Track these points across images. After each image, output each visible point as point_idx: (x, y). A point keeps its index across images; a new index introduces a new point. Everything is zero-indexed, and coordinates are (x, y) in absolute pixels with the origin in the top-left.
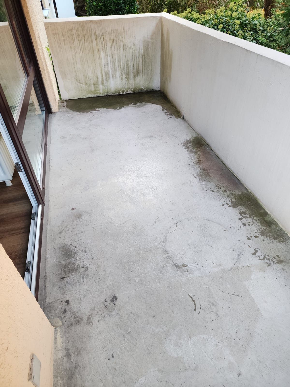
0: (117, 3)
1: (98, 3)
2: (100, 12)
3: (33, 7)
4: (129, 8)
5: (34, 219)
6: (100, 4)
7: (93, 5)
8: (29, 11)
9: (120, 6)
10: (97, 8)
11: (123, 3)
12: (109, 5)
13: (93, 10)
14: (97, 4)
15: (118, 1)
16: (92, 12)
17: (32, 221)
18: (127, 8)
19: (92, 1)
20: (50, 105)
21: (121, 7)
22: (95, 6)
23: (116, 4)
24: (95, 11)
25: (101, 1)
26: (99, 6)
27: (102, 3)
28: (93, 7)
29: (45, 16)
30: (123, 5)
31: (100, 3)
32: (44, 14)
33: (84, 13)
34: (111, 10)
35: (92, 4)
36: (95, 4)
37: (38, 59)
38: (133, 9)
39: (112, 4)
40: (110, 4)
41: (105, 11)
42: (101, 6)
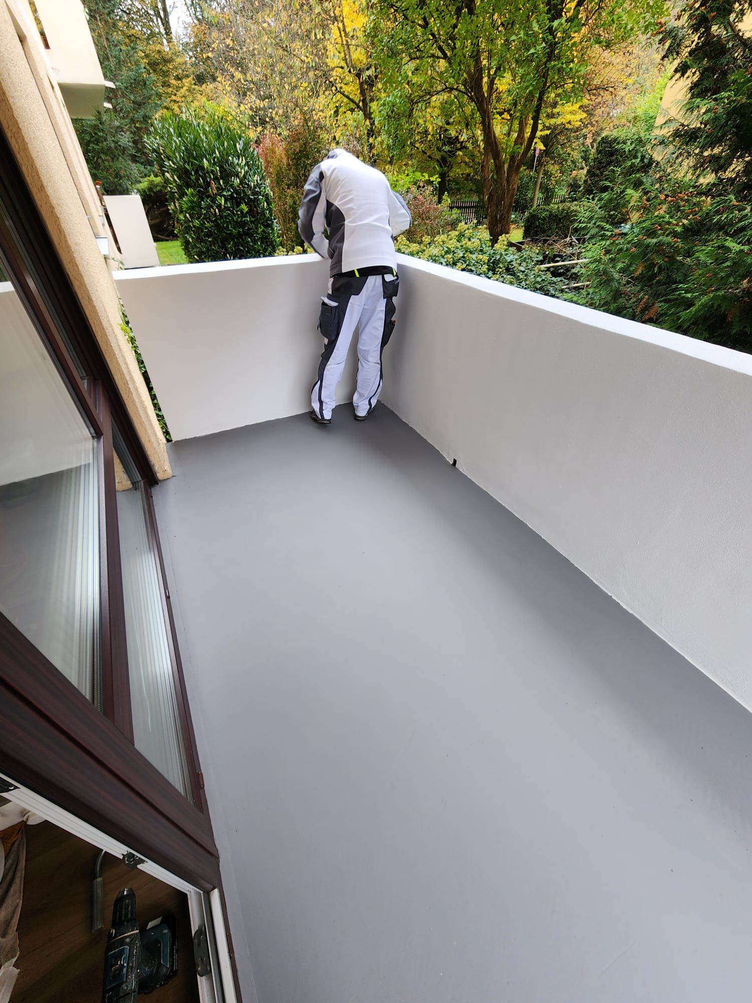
0: (241, 222)
1: (204, 222)
2: (210, 239)
3: (81, 242)
4: (263, 231)
5: (207, 973)
6: (207, 225)
7: (194, 226)
8: (76, 259)
9: (247, 228)
10: (202, 231)
11: (252, 222)
12: (225, 225)
13: (194, 234)
14: (201, 224)
15: (242, 219)
16: (193, 238)
17: (203, 983)
18: (260, 230)
19: (190, 219)
20: (152, 467)
21: (249, 229)
22: (199, 229)
23: (239, 224)
24: (198, 237)
25: (210, 219)
26: (206, 228)
27: (212, 222)
28: (193, 229)
29: (104, 255)
30: (252, 226)
31: (208, 222)
32: (101, 250)
33: (163, 235)
34: (231, 234)
35: (191, 224)
36: (197, 225)
37: (113, 372)
38: (271, 231)
39: (231, 224)
40: (227, 224)
41: (218, 237)
42: (211, 228)
